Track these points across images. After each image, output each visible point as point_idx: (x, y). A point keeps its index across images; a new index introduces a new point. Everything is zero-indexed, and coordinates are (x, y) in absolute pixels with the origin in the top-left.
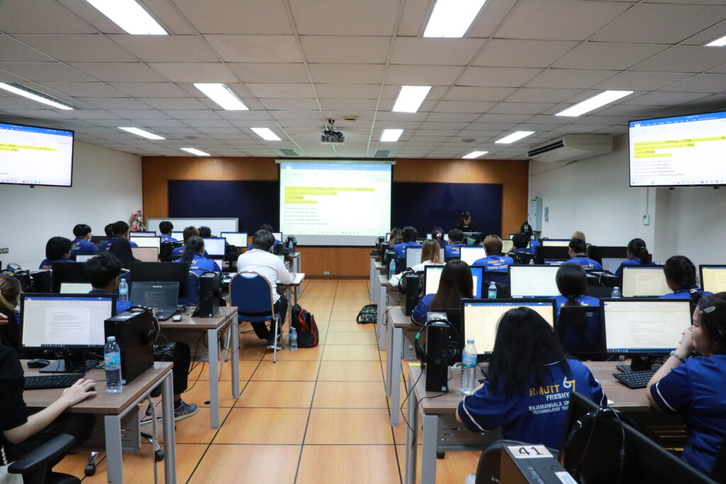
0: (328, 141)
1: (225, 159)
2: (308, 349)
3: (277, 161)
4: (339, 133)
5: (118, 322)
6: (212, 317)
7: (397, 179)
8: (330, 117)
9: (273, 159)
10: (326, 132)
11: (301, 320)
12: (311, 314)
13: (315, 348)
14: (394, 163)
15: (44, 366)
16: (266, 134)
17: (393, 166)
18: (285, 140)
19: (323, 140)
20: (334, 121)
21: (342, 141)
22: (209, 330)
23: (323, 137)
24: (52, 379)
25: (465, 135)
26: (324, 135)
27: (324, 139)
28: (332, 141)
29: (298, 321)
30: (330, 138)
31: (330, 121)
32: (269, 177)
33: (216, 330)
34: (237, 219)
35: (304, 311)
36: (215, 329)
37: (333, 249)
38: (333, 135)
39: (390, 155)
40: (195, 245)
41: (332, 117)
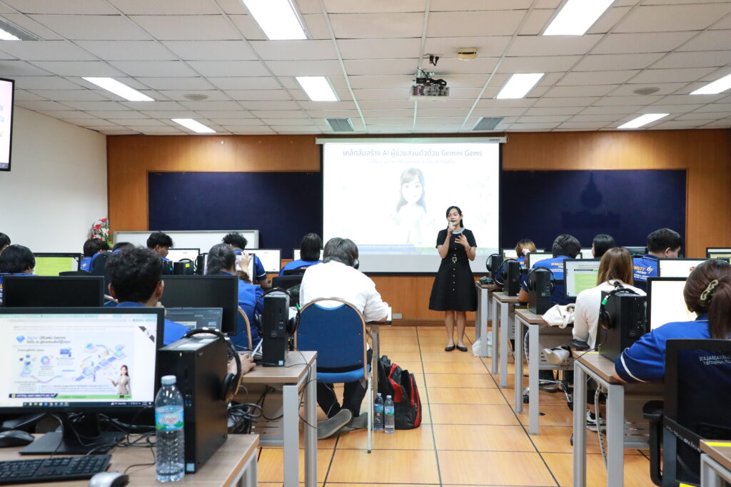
0: (422, 94)
1: (238, 139)
2: (407, 432)
3: (319, 141)
4: (439, 81)
5: (182, 352)
6: (283, 366)
7: (507, 167)
8: (432, 52)
9: (313, 137)
10: (418, 80)
11: (393, 382)
12: (410, 372)
13: (418, 429)
14: (503, 140)
15: (26, 443)
16: (318, 89)
17: (501, 145)
18: (345, 100)
19: (415, 94)
20: (437, 58)
21: (445, 94)
22: (285, 387)
23: (415, 88)
24: (52, 465)
25: (646, 79)
26: (415, 84)
27: (415, 91)
28: (430, 94)
29: (389, 384)
30: (425, 90)
31: (431, 58)
32: (307, 166)
33: (297, 386)
34: (256, 232)
35: (397, 368)
36: (295, 384)
37: (407, 279)
38: (430, 84)
39: (500, 128)
40: (223, 258)
41: (435, 53)
